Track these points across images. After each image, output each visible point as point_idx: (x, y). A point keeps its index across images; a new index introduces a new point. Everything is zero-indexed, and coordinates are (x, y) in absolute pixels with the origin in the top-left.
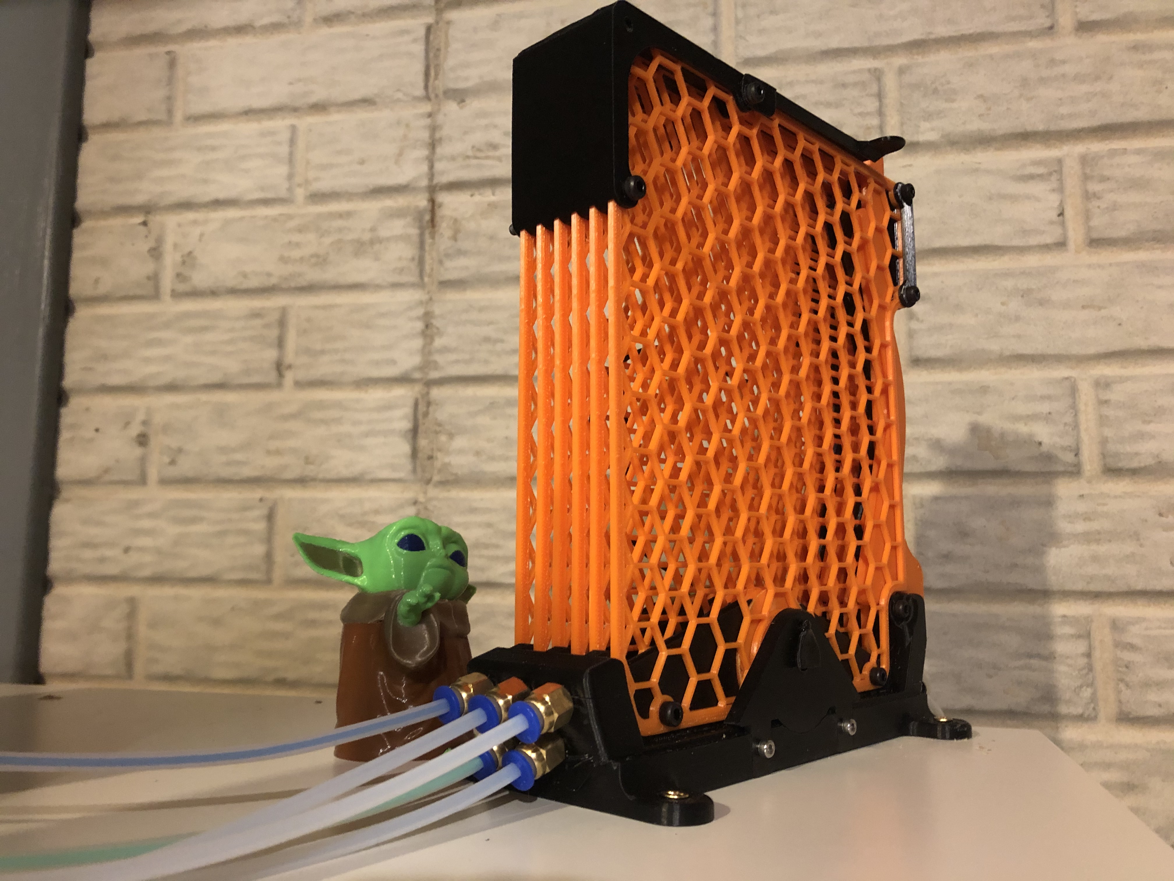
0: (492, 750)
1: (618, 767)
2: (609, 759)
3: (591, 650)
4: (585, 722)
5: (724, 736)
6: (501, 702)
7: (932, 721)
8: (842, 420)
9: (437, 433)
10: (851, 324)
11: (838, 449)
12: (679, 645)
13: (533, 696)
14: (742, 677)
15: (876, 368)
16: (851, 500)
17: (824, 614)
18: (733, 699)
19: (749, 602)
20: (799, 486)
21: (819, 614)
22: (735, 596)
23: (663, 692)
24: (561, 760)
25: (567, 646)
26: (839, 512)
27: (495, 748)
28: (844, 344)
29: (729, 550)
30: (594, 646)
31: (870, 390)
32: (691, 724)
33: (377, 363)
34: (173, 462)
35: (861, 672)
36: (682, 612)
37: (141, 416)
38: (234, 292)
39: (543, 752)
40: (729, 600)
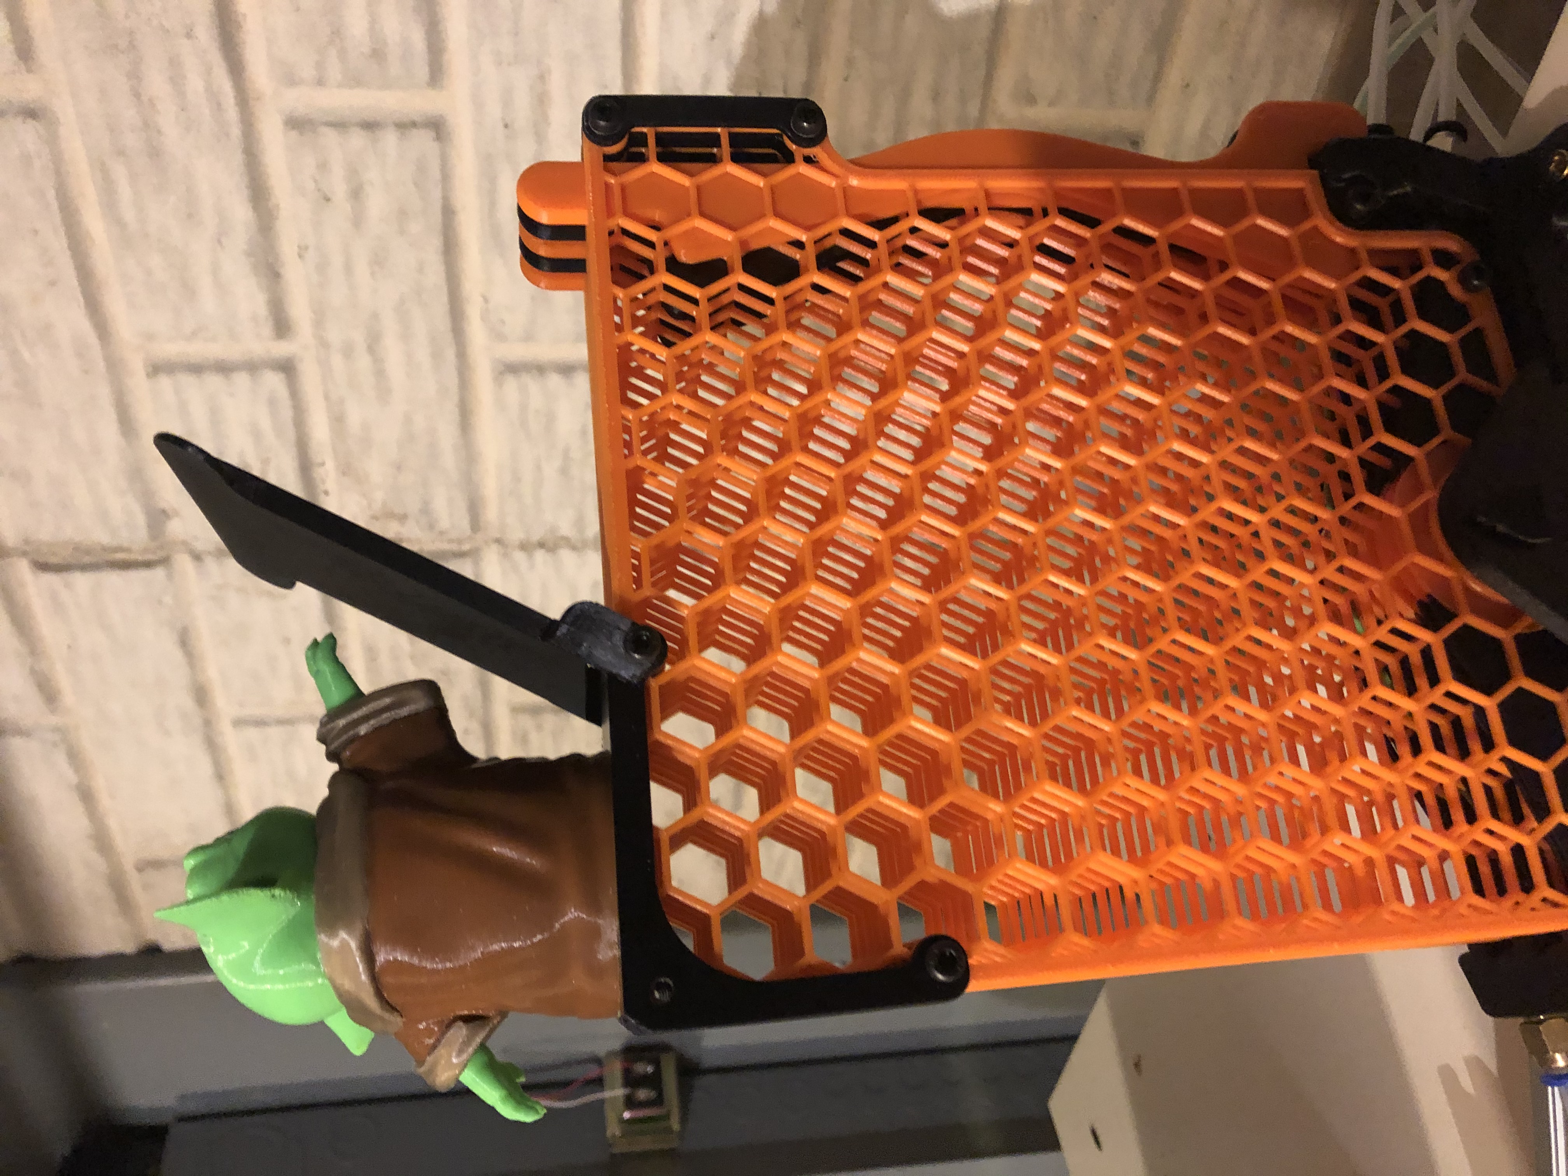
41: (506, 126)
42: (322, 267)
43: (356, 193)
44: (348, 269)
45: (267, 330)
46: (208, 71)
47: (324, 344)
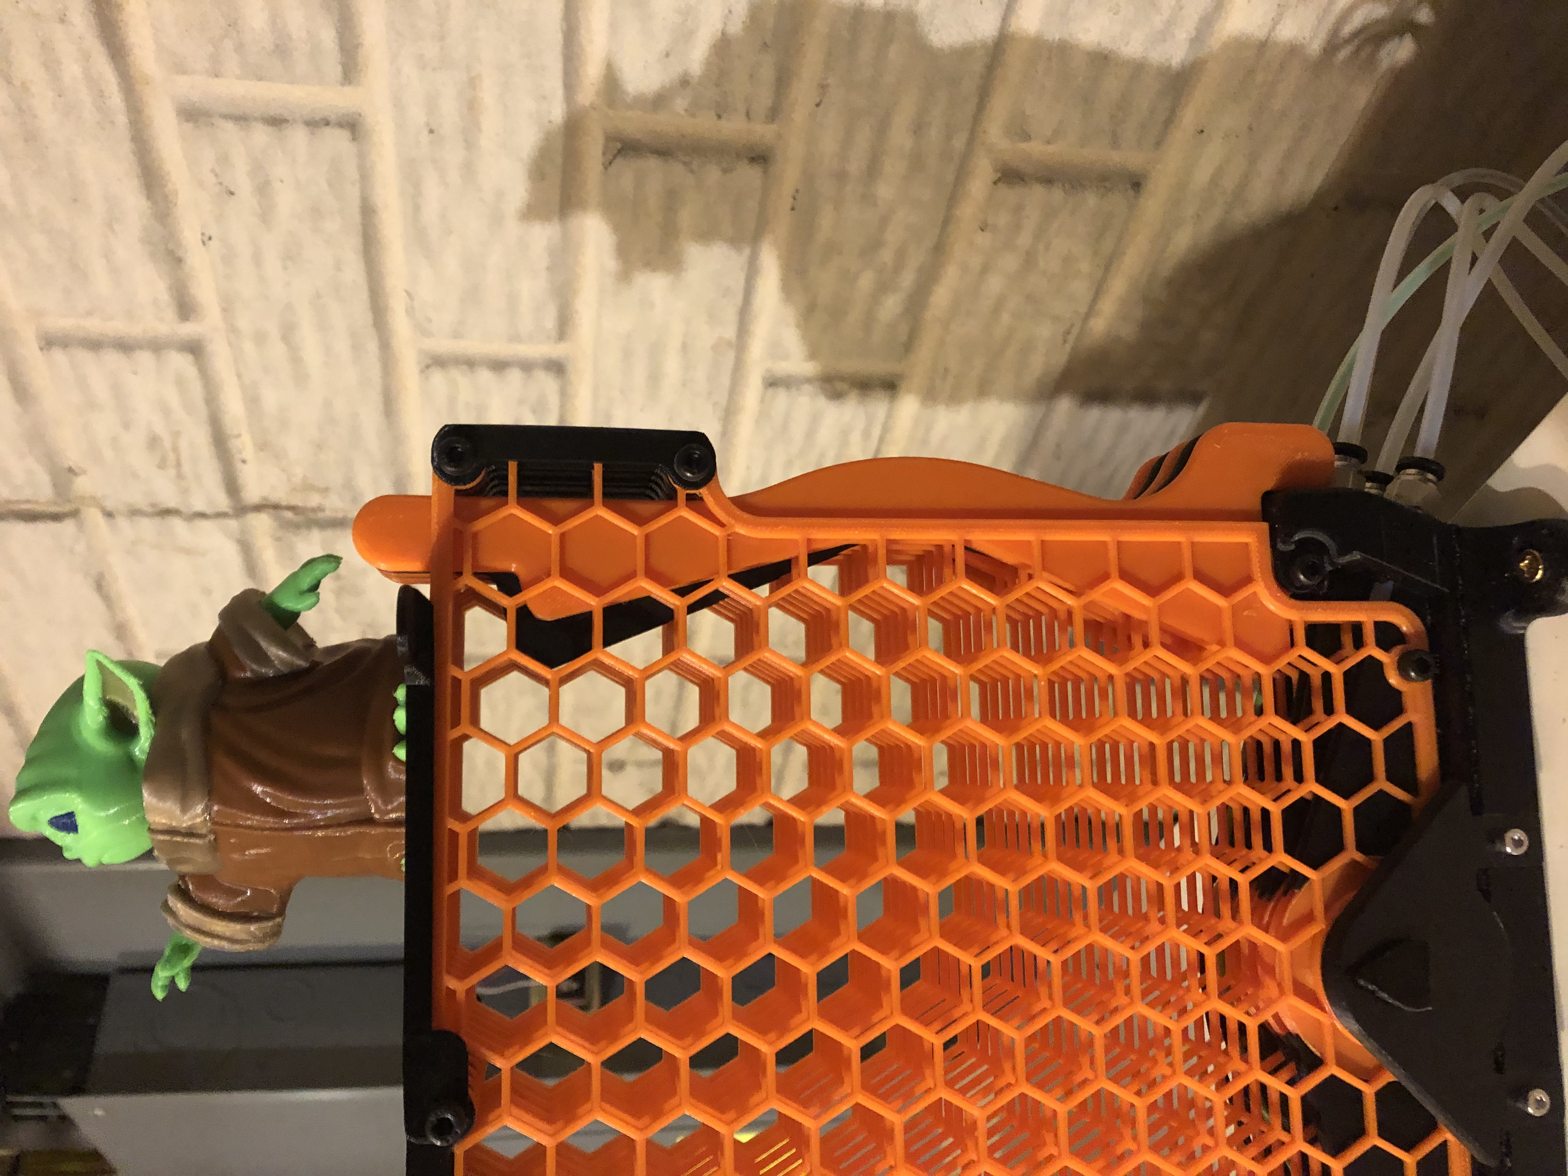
41: (431, 131)
42: (228, 258)
43: (263, 189)
44: (257, 260)
45: (170, 314)
46: (86, 57)
47: (233, 330)
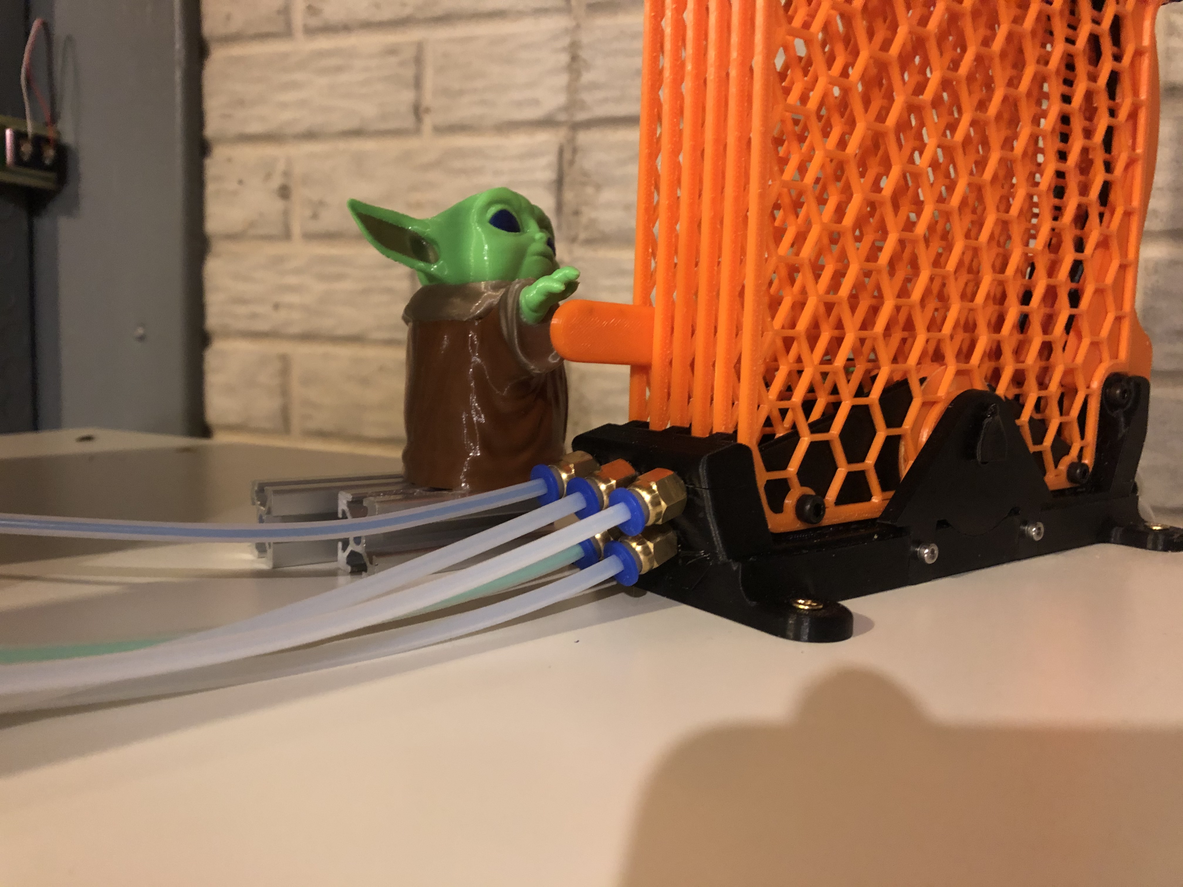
0: (594, 537)
1: (738, 568)
2: (729, 558)
3: (714, 432)
4: (701, 515)
5: (876, 537)
6: (603, 487)
7: (1141, 528)
8: (1069, 152)
9: (584, 184)
10: (1097, 22)
11: (1059, 192)
12: (827, 429)
13: (637, 482)
14: (904, 470)
15: (1125, 84)
16: (1069, 257)
17: (1017, 397)
18: (890, 494)
19: (922, 381)
20: (1002, 240)
21: (1010, 396)
22: (906, 373)
23: (803, 483)
24: (672, 555)
25: (688, 426)
26: (1052, 272)
27: (598, 536)
28: (1085, 47)
29: (902, 318)
30: (719, 427)
31: (1113, 113)
32: (836, 521)
33: (519, 104)
34: (315, 216)
35: (1056, 467)
36: (835, 391)
37: (281, 166)
38: (368, 25)
39: (651, 545)
40: (897, 378)
